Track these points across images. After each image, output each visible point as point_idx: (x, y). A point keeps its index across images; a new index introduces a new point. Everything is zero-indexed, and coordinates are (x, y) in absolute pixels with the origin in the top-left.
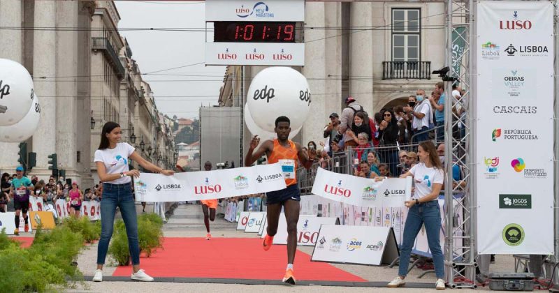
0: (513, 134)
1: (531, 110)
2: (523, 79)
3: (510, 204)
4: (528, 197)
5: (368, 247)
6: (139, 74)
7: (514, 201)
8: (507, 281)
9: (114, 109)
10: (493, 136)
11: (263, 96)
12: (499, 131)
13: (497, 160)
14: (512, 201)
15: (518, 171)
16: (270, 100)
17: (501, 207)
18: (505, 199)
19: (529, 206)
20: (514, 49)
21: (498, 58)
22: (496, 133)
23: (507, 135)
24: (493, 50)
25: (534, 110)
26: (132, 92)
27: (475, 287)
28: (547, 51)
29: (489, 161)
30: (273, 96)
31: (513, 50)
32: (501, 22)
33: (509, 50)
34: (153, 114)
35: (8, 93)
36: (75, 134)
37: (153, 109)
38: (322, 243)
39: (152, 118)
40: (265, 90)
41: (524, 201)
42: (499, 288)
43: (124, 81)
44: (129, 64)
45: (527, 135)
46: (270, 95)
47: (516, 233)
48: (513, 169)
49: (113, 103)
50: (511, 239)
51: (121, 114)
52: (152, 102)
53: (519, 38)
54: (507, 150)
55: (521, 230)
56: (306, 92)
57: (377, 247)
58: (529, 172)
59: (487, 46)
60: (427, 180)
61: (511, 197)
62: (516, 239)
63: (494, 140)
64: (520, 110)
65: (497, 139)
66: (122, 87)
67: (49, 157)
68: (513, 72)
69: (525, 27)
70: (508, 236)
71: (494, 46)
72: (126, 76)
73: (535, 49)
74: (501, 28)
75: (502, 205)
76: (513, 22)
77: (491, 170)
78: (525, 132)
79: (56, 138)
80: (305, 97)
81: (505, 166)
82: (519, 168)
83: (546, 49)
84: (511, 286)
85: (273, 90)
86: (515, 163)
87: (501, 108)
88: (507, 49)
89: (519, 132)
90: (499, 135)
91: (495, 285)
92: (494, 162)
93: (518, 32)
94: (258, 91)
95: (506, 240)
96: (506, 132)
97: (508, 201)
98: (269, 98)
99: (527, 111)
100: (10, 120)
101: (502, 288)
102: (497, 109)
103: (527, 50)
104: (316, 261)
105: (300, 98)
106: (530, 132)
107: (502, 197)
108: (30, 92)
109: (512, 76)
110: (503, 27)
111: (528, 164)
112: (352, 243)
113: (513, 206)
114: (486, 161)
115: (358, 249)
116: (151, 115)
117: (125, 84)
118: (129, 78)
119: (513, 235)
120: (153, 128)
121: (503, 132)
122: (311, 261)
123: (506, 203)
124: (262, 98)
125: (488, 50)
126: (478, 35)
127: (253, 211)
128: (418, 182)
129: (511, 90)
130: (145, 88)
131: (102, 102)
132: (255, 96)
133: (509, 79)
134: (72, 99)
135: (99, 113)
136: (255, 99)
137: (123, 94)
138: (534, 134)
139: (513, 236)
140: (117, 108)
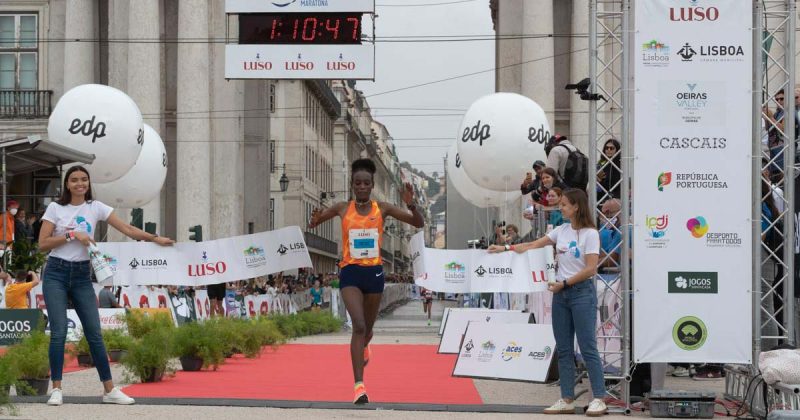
0: (689, 180)
1: (718, 144)
2: (704, 96)
3: (685, 286)
4: (713, 276)
5: (531, 354)
6: (367, 110)
7: (691, 281)
8: (673, 402)
9: (323, 161)
10: (660, 183)
11: (474, 136)
12: (669, 175)
13: (664, 220)
14: (688, 283)
15: (698, 236)
16: (483, 141)
17: (670, 291)
18: (677, 279)
19: (714, 289)
20: (692, 51)
21: (666, 65)
22: (664, 179)
23: (681, 181)
24: (660, 52)
25: (722, 143)
26: (354, 137)
27: (628, 412)
28: (742, 53)
29: (653, 222)
30: (488, 136)
31: (689, 53)
32: (672, 10)
33: (684, 53)
34: (392, 169)
35: (103, 134)
36: (240, 197)
37: (392, 162)
38: (468, 349)
39: (391, 176)
40: (477, 127)
41: (706, 283)
42: (661, 414)
43: (340, 120)
44: (350, 97)
45: (712, 182)
46: (484, 135)
47: (693, 330)
48: (689, 232)
49: (321, 152)
50: (686, 339)
51: (335, 169)
52: (392, 153)
53: (699, 34)
54: (680, 204)
55: (702, 327)
56: (541, 130)
57: (543, 354)
58: (715, 238)
59: (649, 46)
60: (574, 248)
61: (687, 275)
62: (693, 339)
63: (661, 189)
64: (700, 144)
65: (665, 187)
66: (338, 130)
67: (191, 230)
68: (689, 85)
69: (709, 18)
70: (681, 335)
71: (661, 46)
72: (343, 114)
73: (723, 51)
74: (672, 18)
75: (673, 288)
76: (691, 10)
77: (656, 235)
78: (708, 177)
79: (211, 203)
80: (538, 137)
81: (677, 229)
82: (698, 231)
83: (740, 51)
84: (679, 411)
85: (488, 127)
86: (693, 224)
87: (671, 141)
88: (682, 51)
89: (698, 176)
90: (668, 182)
91: (655, 409)
92: (660, 222)
93: (698, 24)
94: (468, 129)
95: (679, 341)
96: (678, 178)
97: (681, 282)
98: (482, 138)
99: (712, 145)
100: (107, 175)
101: (664, 413)
102: (665, 143)
103: (711, 51)
104: (459, 376)
105: (530, 138)
106: (716, 177)
107: (672, 276)
108: (137, 134)
109: (688, 91)
110: (675, 18)
111: (712, 226)
112: (509, 349)
113: (689, 290)
114: (648, 221)
115: (517, 358)
116: (388, 171)
117: (343, 125)
118: (349, 118)
119: (690, 333)
120: (393, 189)
121: (674, 178)
122: (453, 376)
123: (679, 285)
124: (473, 140)
125: (652, 53)
126: (636, 30)
127: (469, 306)
128: (562, 252)
129: (687, 114)
130: (379, 132)
131: (303, 151)
132: (464, 136)
133: (684, 96)
134: (234, 145)
135: (297, 168)
136: (464, 141)
137: (340, 140)
138: (721, 179)
139: (690, 335)
140: (329, 160)
